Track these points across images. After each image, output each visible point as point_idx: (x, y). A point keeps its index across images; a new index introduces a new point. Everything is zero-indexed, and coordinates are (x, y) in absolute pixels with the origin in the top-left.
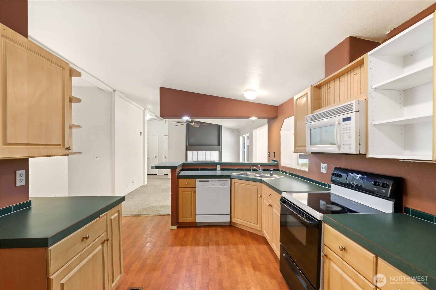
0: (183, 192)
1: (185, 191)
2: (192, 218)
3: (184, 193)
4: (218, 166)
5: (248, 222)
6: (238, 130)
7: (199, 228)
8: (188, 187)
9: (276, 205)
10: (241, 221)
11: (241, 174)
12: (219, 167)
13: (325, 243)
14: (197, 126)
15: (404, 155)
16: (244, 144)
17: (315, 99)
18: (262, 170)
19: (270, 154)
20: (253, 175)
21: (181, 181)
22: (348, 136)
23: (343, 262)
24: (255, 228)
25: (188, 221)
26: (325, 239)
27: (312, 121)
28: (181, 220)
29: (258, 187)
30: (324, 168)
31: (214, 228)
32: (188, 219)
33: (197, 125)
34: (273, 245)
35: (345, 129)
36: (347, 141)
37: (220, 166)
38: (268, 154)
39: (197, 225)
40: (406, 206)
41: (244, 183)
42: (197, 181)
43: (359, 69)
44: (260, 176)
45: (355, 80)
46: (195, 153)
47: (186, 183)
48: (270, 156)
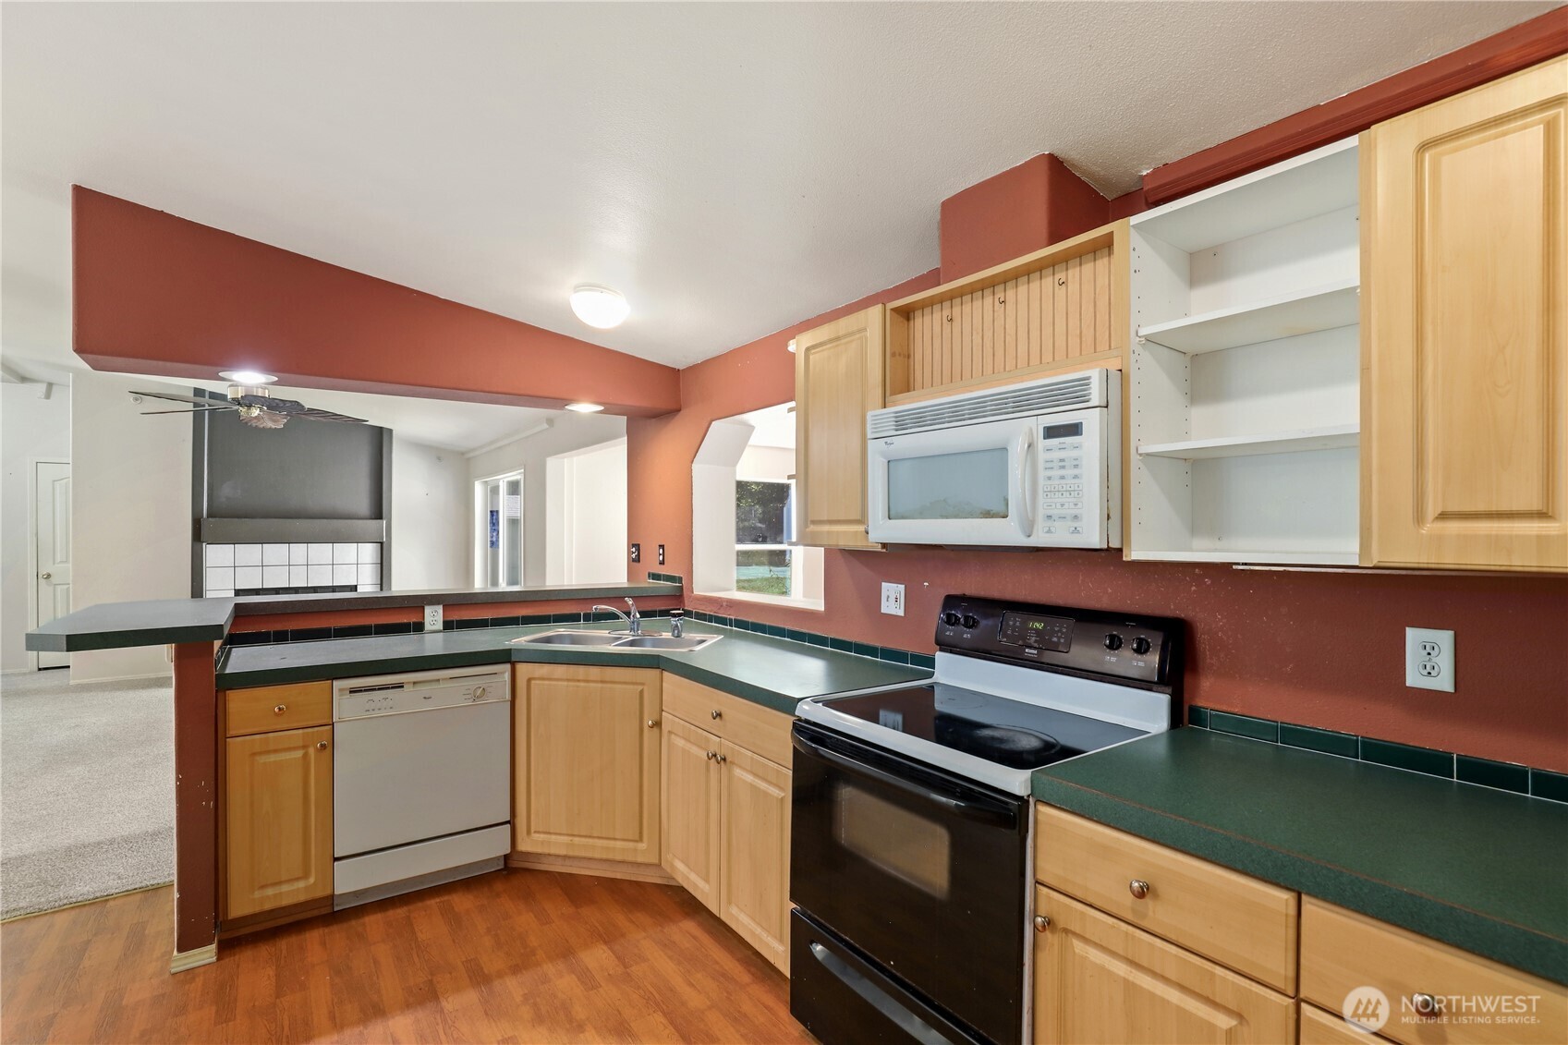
0: (254, 754)
1: (268, 752)
2: (312, 880)
3: (262, 759)
4: (428, 610)
5: (596, 840)
6: (463, 454)
7: (353, 923)
8: (285, 726)
9: (750, 754)
10: (566, 839)
11: (548, 640)
12: (434, 617)
13: (1041, 877)
14: (270, 425)
15: (1191, 550)
16: (494, 514)
17: (893, 355)
18: (638, 616)
19: (638, 550)
20: (603, 639)
21: (237, 701)
22: (1069, 489)
23: (1137, 935)
24: (630, 858)
25: (285, 902)
26: (1040, 863)
27: (897, 430)
28: (241, 904)
29: (640, 688)
30: (892, 598)
31: (433, 903)
32: (285, 888)
33: (274, 421)
34: (734, 912)
35: (1056, 464)
36: (1062, 505)
37: (440, 609)
38: (629, 553)
39: (335, 909)
40: (1193, 704)
41: (581, 677)
42: (341, 690)
43: (1075, 267)
44: (632, 643)
45: (1061, 304)
46: (249, 552)
47: (276, 709)
48: (638, 560)
